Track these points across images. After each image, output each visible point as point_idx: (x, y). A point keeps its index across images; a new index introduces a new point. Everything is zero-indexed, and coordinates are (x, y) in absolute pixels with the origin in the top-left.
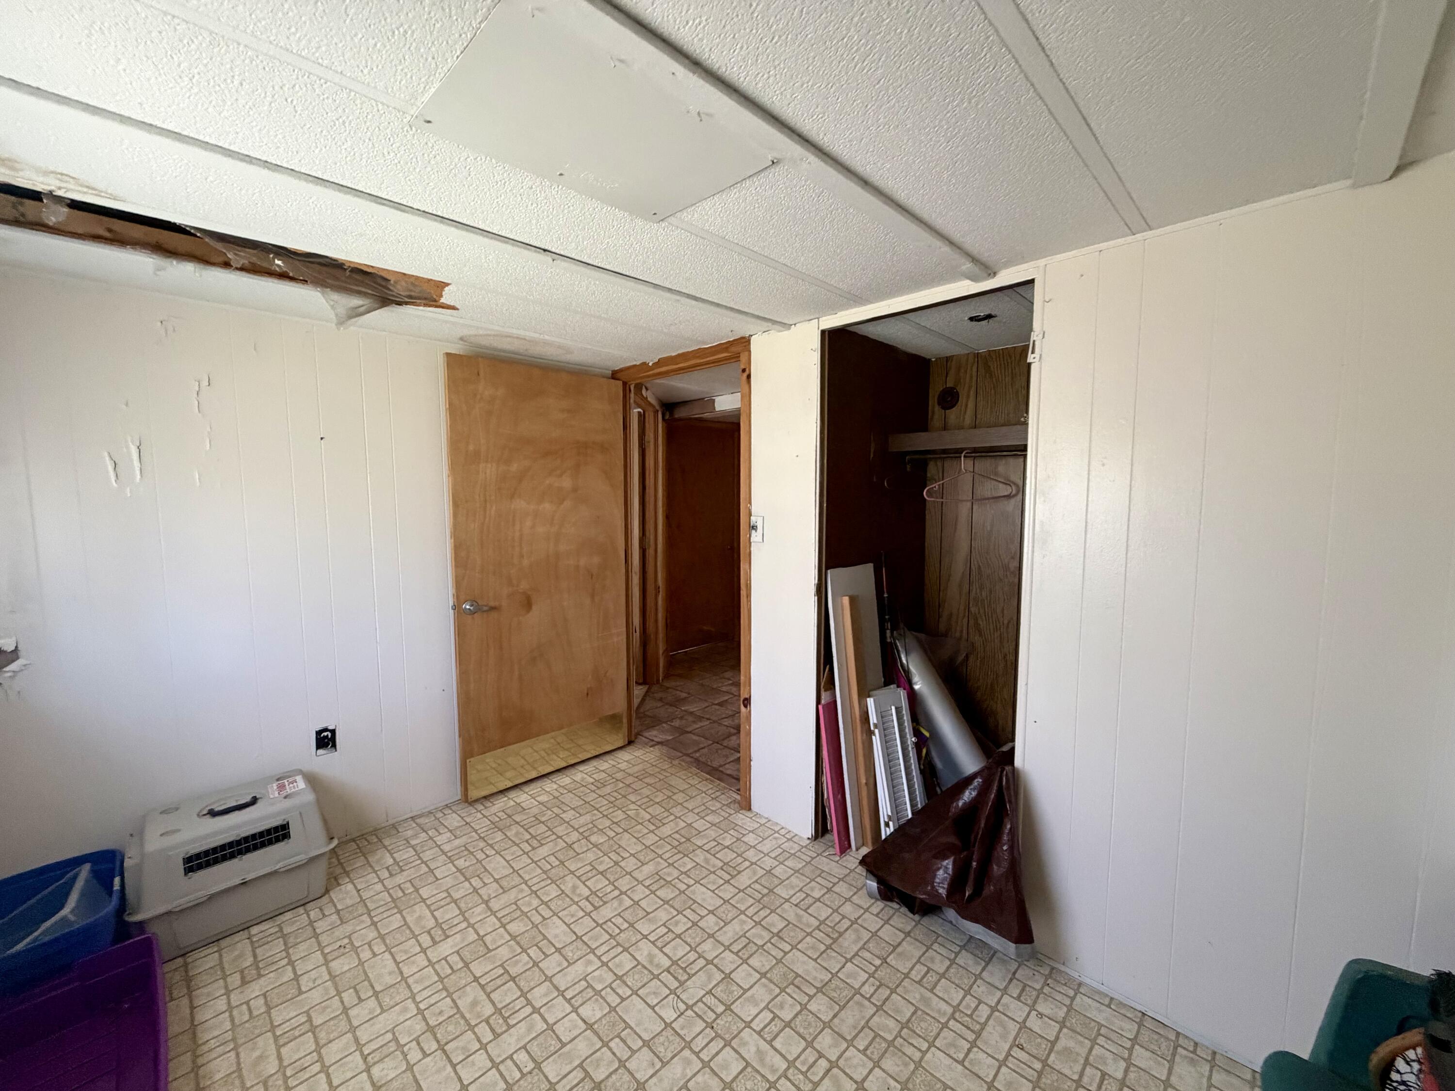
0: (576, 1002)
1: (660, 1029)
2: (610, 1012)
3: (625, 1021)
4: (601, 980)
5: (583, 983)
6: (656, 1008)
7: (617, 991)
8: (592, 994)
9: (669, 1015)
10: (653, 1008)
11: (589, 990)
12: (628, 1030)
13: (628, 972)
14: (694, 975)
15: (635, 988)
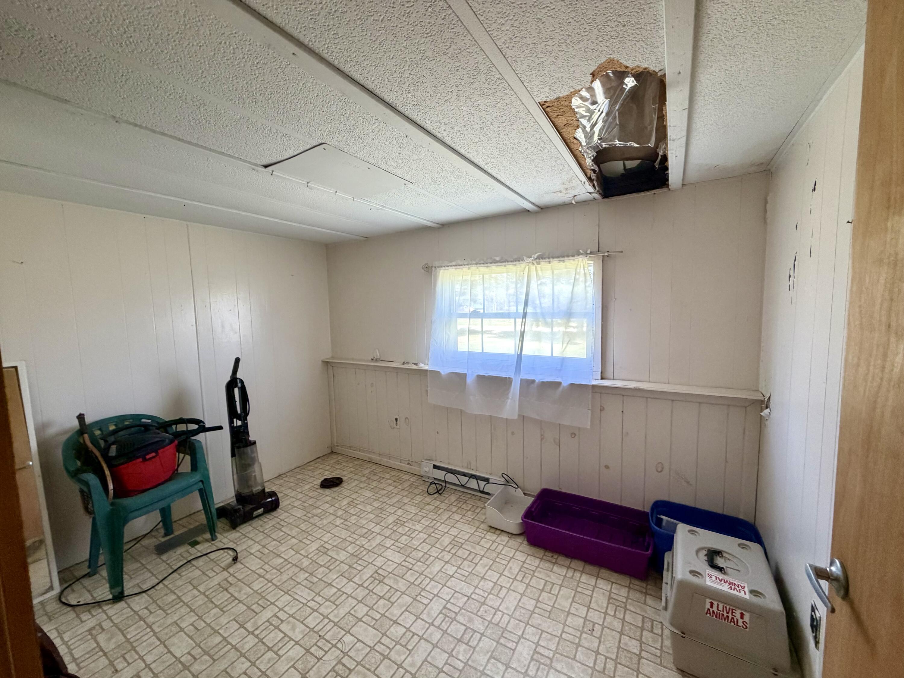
0: (409, 635)
1: (352, 629)
2: (386, 632)
3: (375, 629)
4: (398, 653)
5: (410, 648)
6: (356, 640)
7: (385, 647)
8: (401, 641)
9: (348, 639)
10: (359, 640)
11: (404, 644)
12: (372, 624)
13: (381, 663)
14: (330, 671)
15: (373, 651)
